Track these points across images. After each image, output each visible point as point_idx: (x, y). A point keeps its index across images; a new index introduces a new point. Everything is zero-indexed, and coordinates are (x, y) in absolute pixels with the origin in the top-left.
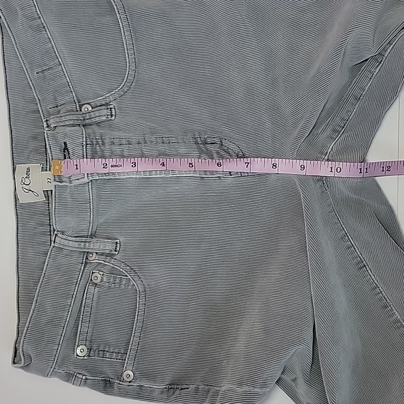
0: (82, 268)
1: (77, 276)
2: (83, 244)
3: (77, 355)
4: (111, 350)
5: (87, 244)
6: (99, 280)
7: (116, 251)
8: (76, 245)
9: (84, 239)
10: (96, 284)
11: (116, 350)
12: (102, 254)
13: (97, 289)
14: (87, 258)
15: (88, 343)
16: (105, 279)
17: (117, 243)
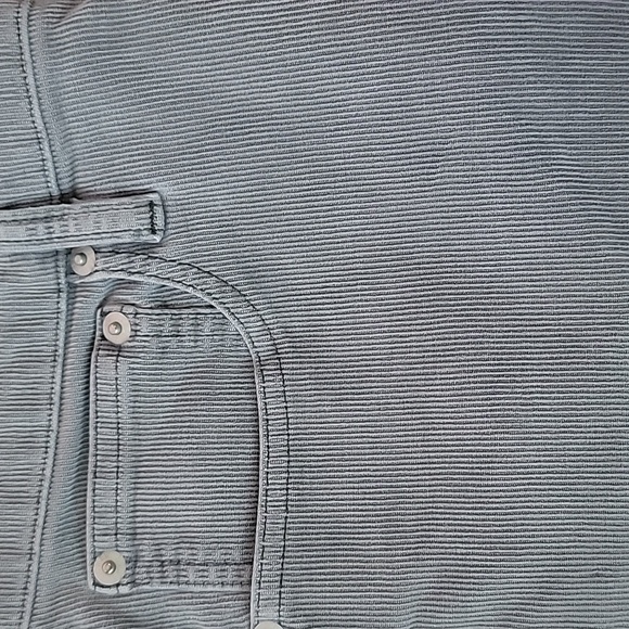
0: (63, 306)
1: (50, 335)
2: (41, 227)
3: (96, 584)
4: (200, 558)
5: (56, 225)
6: (127, 331)
7: (153, 232)
8: (21, 232)
9: (41, 211)
10: (119, 348)
11: (217, 556)
12: (115, 250)
13: (124, 364)
14: (70, 272)
15: (124, 542)
16: (145, 328)
17: (151, 204)
